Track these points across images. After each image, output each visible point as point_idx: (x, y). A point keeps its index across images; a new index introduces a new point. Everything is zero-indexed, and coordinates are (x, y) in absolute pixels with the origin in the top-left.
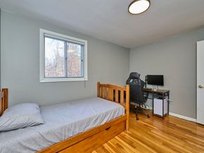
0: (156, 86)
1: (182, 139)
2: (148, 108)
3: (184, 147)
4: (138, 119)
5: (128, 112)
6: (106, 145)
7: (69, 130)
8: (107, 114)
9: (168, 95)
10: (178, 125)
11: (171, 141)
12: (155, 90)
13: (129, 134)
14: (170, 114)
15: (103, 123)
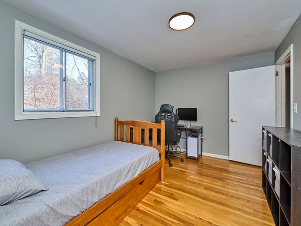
0: (188, 122)
1: (221, 179)
2: (178, 150)
3: (224, 187)
4: (171, 165)
5: (163, 157)
6: (140, 206)
7: (93, 192)
8: (140, 162)
9: (202, 132)
10: (213, 165)
11: (212, 183)
12: (189, 127)
13: (166, 185)
14: (204, 154)
15: (136, 175)
